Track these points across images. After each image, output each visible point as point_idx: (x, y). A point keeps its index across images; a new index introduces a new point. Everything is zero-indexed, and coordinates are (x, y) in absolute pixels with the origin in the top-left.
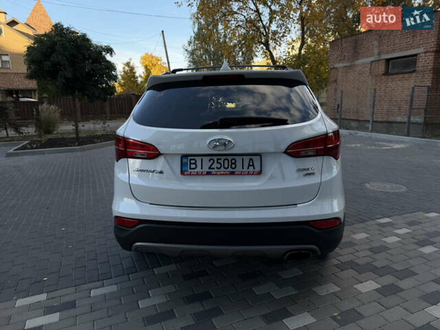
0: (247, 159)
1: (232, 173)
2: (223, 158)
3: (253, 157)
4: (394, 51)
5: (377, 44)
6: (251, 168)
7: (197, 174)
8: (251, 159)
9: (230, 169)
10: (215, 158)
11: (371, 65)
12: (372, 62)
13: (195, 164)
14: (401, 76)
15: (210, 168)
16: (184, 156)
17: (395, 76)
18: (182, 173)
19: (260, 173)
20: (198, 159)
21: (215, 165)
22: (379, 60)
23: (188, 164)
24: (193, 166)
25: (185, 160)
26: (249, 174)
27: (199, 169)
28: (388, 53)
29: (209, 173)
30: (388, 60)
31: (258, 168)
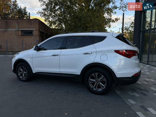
4: (24, 28)
5: (17, 25)
11: (15, 31)
12: (15, 30)
14: (29, 36)
17: (26, 36)
22: (18, 30)
28: (22, 28)
30: (22, 31)
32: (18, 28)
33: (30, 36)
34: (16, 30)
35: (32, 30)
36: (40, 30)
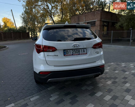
0: (83, 50)
1: (79, 54)
2: (76, 50)
3: (84, 49)
5: (85, 18)
6: (84, 52)
7: (69, 55)
8: (84, 50)
9: (78, 53)
10: (74, 50)
13: (68, 52)
15: (72, 53)
16: (64, 50)
18: (64, 55)
19: (86, 53)
20: (69, 51)
21: (74, 52)
23: (66, 52)
24: (67, 53)
25: (65, 51)
26: (84, 54)
27: (69, 54)
28: (88, 20)
29: (72, 55)
30: (88, 23)
31: (86, 52)
32: (85, 21)
33: (93, 27)
34: (84, 22)
35: (95, 21)
36: (102, 20)
